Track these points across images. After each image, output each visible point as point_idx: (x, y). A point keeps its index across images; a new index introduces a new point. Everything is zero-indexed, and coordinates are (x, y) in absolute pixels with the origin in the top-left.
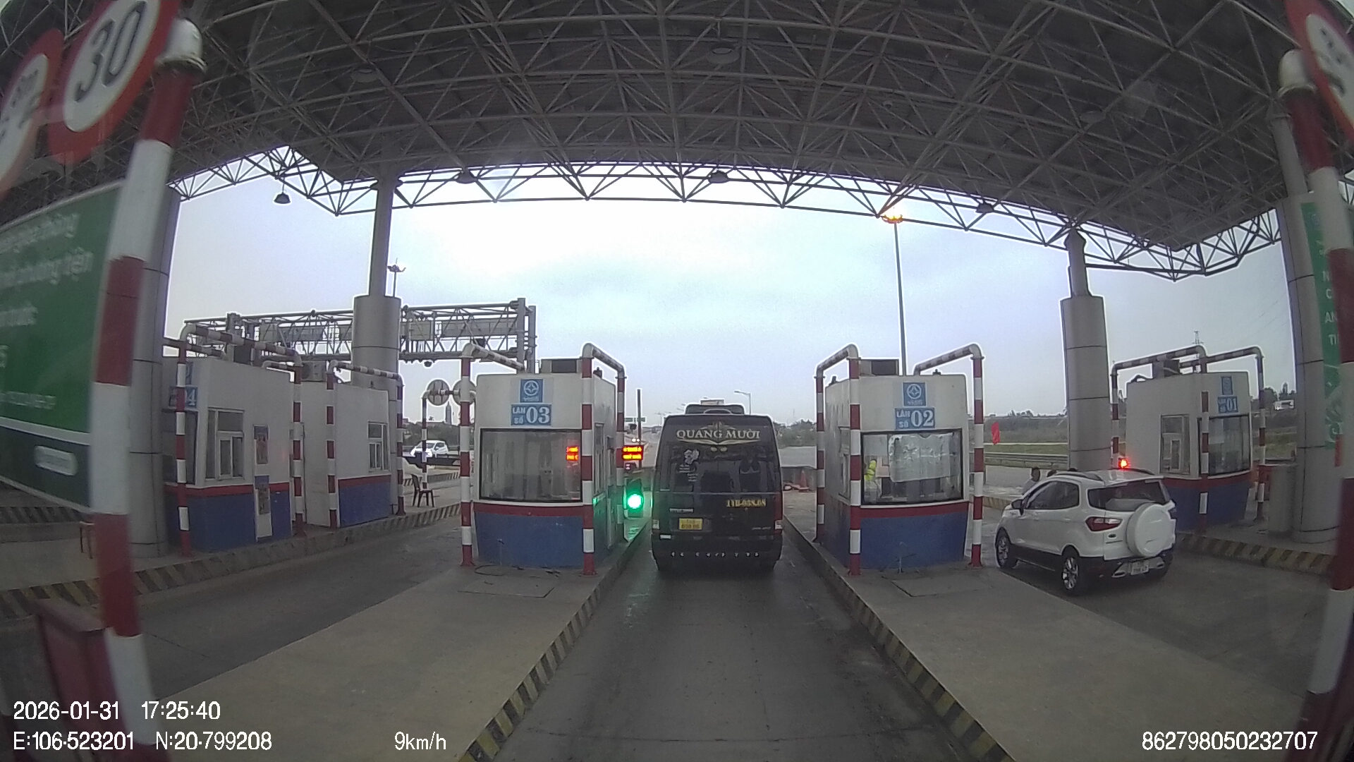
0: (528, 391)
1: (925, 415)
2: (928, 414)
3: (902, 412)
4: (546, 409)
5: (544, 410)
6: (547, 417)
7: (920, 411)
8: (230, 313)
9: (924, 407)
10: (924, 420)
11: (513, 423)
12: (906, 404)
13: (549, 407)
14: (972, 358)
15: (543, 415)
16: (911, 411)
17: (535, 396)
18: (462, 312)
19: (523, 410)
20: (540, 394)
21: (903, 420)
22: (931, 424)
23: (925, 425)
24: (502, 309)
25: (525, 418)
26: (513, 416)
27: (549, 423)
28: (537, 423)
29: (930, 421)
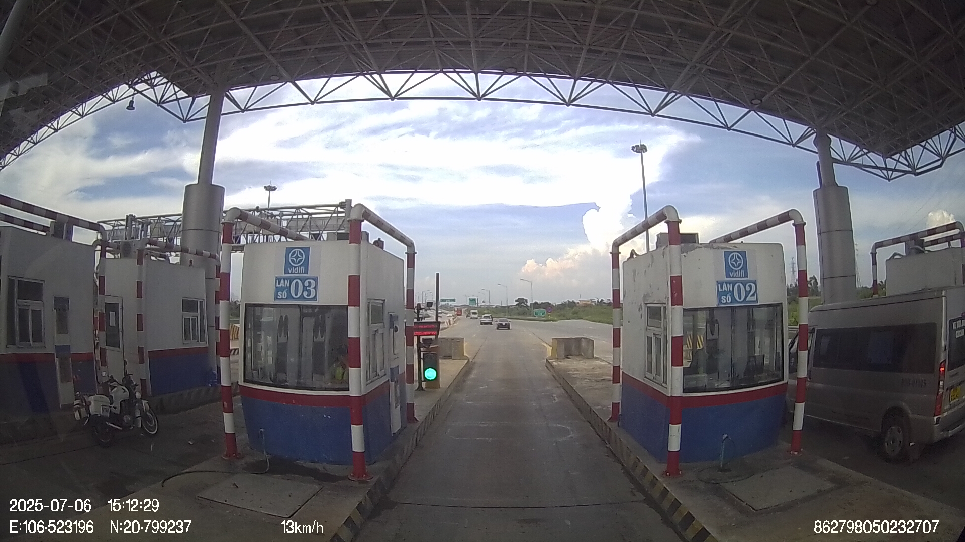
0: (293, 261)
1: (748, 288)
2: (750, 286)
3: (725, 285)
4: (312, 281)
5: (309, 282)
6: (313, 291)
7: (742, 283)
8: (128, 215)
9: (746, 279)
10: (747, 293)
11: (276, 298)
12: (728, 276)
13: (315, 279)
14: (794, 225)
15: (308, 288)
16: (734, 283)
17: (300, 266)
18: (302, 211)
19: (287, 283)
20: (306, 264)
21: (725, 293)
22: (754, 298)
23: (747, 299)
24: (333, 208)
25: (289, 293)
26: (278, 289)
27: (315, 298)
28: (302, 297)
29: (753, 295)
